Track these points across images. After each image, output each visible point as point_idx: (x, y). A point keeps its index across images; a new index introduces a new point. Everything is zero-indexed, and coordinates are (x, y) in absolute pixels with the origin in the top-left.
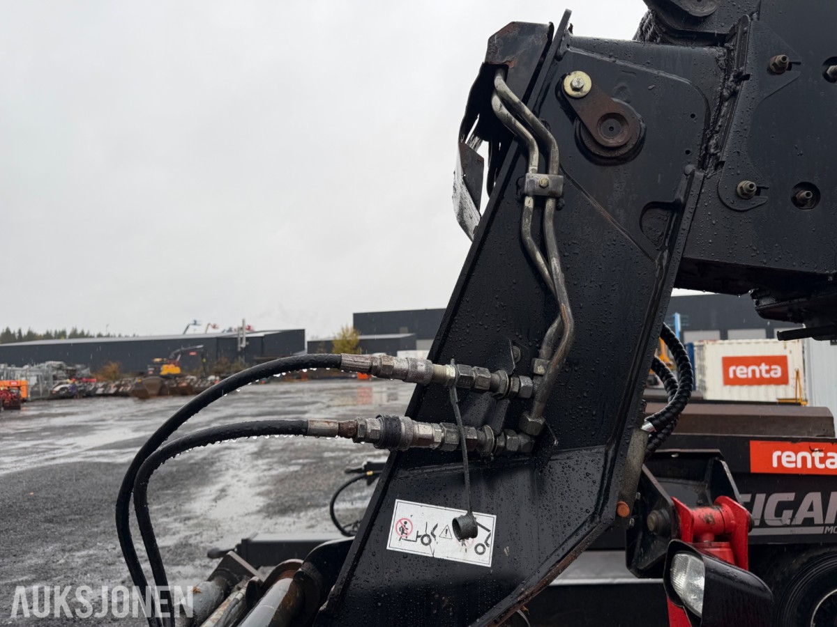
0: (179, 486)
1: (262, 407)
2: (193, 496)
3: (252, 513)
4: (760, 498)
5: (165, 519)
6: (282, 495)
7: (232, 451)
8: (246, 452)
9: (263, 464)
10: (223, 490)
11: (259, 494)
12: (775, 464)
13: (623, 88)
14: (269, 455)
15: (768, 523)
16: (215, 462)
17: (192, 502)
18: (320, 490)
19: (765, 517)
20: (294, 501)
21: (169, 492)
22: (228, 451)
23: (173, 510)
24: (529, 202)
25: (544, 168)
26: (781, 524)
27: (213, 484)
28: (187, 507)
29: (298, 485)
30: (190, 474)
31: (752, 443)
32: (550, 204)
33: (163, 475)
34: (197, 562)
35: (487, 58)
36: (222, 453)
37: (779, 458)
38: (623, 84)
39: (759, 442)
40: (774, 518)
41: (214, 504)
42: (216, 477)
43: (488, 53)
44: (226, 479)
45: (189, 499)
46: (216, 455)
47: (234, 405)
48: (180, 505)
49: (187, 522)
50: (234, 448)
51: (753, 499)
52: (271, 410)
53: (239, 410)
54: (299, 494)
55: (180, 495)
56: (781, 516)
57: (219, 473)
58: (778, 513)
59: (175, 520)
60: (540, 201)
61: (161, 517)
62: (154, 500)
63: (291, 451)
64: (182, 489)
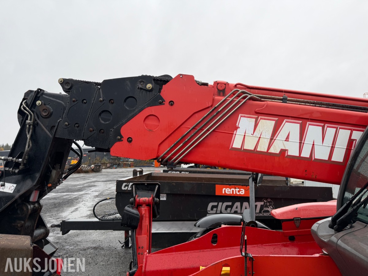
0: (60, 207)
1: (108, 178)
2: (64, 211)
3: (84, 217)
4: (220, 204)
5: (50, 218)
6: (98, 211)
7: (88, 195)
8: (93, 195)
9: (97, 200)
10: (77, 209)
11: (89, 210)
12: (223, 192)
13: (49, 103)
14: (102, 196)
15: (223, 212)
16: (79, 199)
17: (63, 213)
18: (114, 209)
19: (222, 210)
20: (101, 213)
21: (56, 209)
22: (86, 195)
23: (54, 215)
24: (28, 126)
25: (31, 120)
26: (227, 213)
27: (74, 206)
28: (60, 214)
29: (106, 208)
30: (67, 203)
31: (216, 185)
32: (31, 126)
33: (55, 203)
34: (55, 232)
35: (24, 97)
36: (83, 196)
37: (225, 190)
38: (49, 102)
39: (218, 185)
40: (225, 211)
41: (71, 213)
42: (76, 204)
43: (24, 96)
44: (80, 205)
45: (62, 211)
46: (80, 197)
47: (97, 177)
48: (58, 214)
49: (57, 219)
50: (89, 194)
51: (218, 204)
52: (112, 179)
53: (98, 179)
54: (105, 211)
55: (59, 210)
56: (227, 210)
57: (79, 203)
58: (226, 209)
59: (54, 219)
60: (30, 126)
61: (49, 218)
62: (48, 212)
63: (111, 195)
64: (61, 208)
